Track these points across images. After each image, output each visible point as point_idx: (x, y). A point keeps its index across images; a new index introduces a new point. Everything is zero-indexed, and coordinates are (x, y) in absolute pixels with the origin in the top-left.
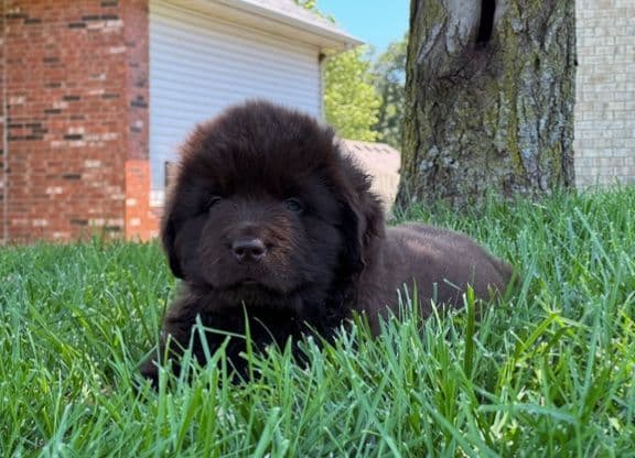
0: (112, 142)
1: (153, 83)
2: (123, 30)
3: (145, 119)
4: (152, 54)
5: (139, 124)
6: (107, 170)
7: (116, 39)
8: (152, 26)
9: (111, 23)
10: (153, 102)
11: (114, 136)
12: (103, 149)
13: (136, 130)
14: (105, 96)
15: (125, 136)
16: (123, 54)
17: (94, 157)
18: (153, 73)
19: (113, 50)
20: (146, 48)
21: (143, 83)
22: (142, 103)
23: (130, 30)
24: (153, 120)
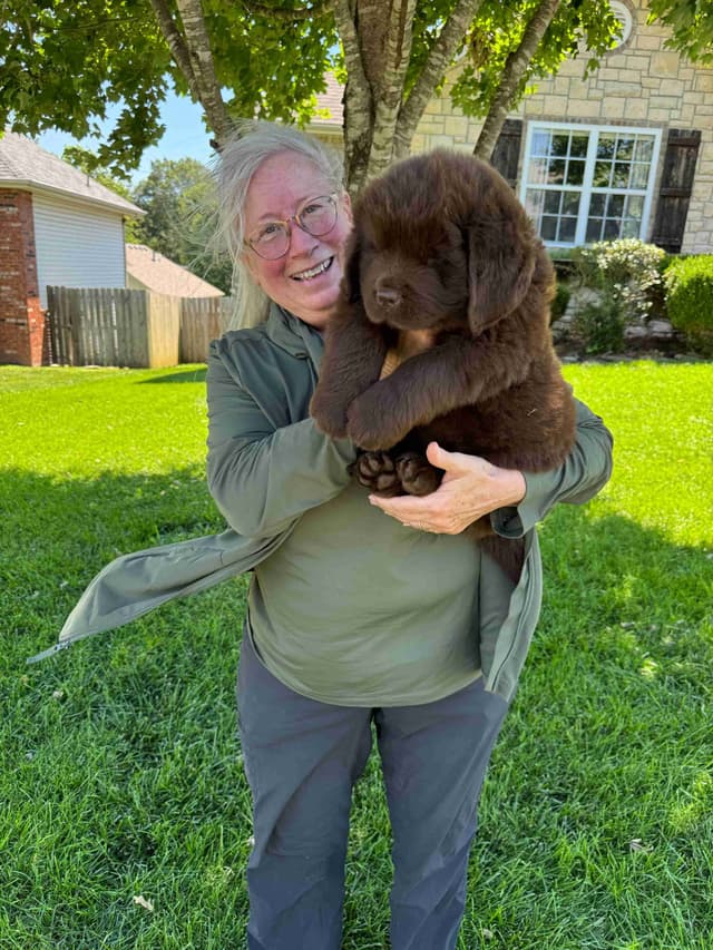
0: (16, 276)
1: (37, 242)
2: (18, 213)
3: (34, 263)
4: (36, 226)
5: (31, 267)
6: (15, 292)
7: (15, 218)
8: (35, 210)
9: (11, 209)
10: (38, 253)
11: (17, 273)
12: (12, 280)
13: (30, 270)
14: (11, 251)
15: (24, 274)
16: (19, 227)
17: (7, 285)
18: (37, 237)
19: (13, 225)
20: (32, 223)
21: (32, 243)
22: (32, 255)
23: (22, 213)
24: (38, 263)
